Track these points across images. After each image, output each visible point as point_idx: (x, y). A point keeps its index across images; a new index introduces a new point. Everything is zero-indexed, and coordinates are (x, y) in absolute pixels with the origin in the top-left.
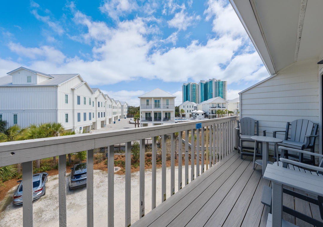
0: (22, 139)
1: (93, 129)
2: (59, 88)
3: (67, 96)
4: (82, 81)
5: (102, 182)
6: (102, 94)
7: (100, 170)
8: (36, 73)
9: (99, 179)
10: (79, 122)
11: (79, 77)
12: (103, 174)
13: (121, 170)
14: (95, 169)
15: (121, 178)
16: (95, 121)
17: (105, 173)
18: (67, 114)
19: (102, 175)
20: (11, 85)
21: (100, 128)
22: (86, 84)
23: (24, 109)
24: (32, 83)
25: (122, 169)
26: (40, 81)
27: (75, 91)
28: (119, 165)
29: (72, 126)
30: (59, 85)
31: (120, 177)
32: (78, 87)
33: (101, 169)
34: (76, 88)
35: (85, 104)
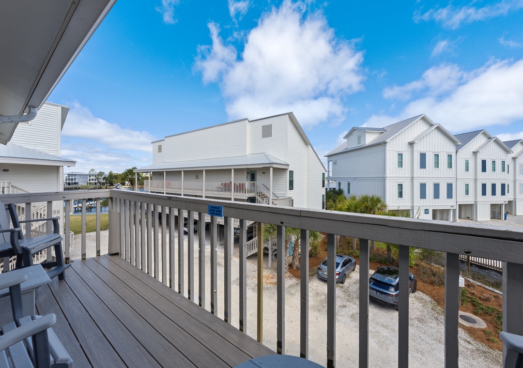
0: (341, 210)
1: (469, 218)
2: (388, 145)
3: (400, 155)
4: (432, 125)
5: (419, 321)
6: (497, 142)
7: (432, 300)
8: (365, 131)
9: (418, 313)
10: (422, 200)
11: (424, 119)
12: (432, 309)
13: (483, 331)
14: (424, 293)
15: (470, 347)
16: (473, 203)
17: (438, 311)
18: (402, 185)
19: (429, 309)
20: (346, 150)
21: (490, 219)
22: (439, 129)
23: (355, 177)
24: (362, 145)
25: (491, 330)
26: (370, 139)
27: (415, 146)
28: (488, 318)
29: (410, 204)
30: (388, 141)
31: (469, 342)
32: (421, 137)
33: (435, 300)
34: (416, 140)
35: (438, 167)
